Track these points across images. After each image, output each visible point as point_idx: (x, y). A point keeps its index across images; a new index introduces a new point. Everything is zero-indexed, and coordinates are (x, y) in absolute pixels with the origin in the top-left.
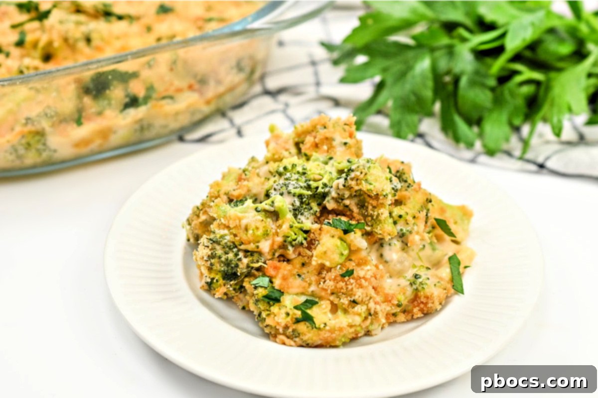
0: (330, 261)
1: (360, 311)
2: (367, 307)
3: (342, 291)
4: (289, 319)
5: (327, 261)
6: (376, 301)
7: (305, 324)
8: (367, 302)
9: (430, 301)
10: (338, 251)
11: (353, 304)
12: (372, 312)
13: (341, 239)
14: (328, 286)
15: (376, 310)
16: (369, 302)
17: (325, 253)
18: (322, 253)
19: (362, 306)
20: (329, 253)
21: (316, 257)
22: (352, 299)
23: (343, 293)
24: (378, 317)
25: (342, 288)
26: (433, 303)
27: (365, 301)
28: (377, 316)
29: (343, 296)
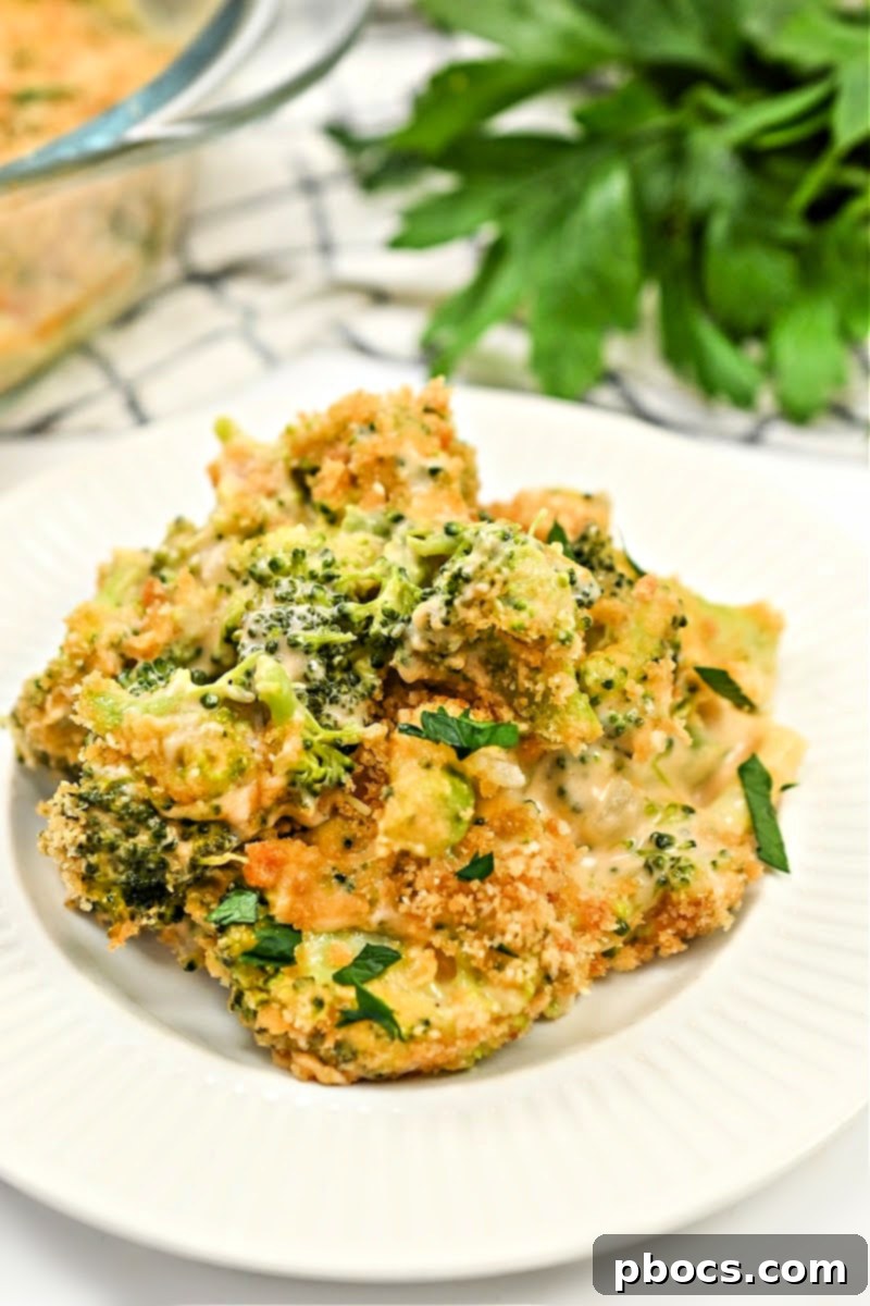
0: (426, 842)
1: (520, 978)
2: (540, 959)
3: (465, 920)
4: (323, 1015)
5: (416, 841)
6: (562, 941)
7: (371, 1028)
8: (537, 949)
9: (704, 913)
10: (446, 811)
11: (500, 958)
12: (554, 972)
13: (452, 771)
14: (426, 908)
15: (564, 968)
16: (543, 948)
17: (412, 820)
18: (402, 824)
19: (525, 960)
20: (423, 821)
21: (387, 833)
22: (496, 943)
23: (469, 927)
24: (570, 983)
25: (464, 912)
26: (712, 915)
27: (533, 945)
28: (566, 980)
29: (471, 934)
